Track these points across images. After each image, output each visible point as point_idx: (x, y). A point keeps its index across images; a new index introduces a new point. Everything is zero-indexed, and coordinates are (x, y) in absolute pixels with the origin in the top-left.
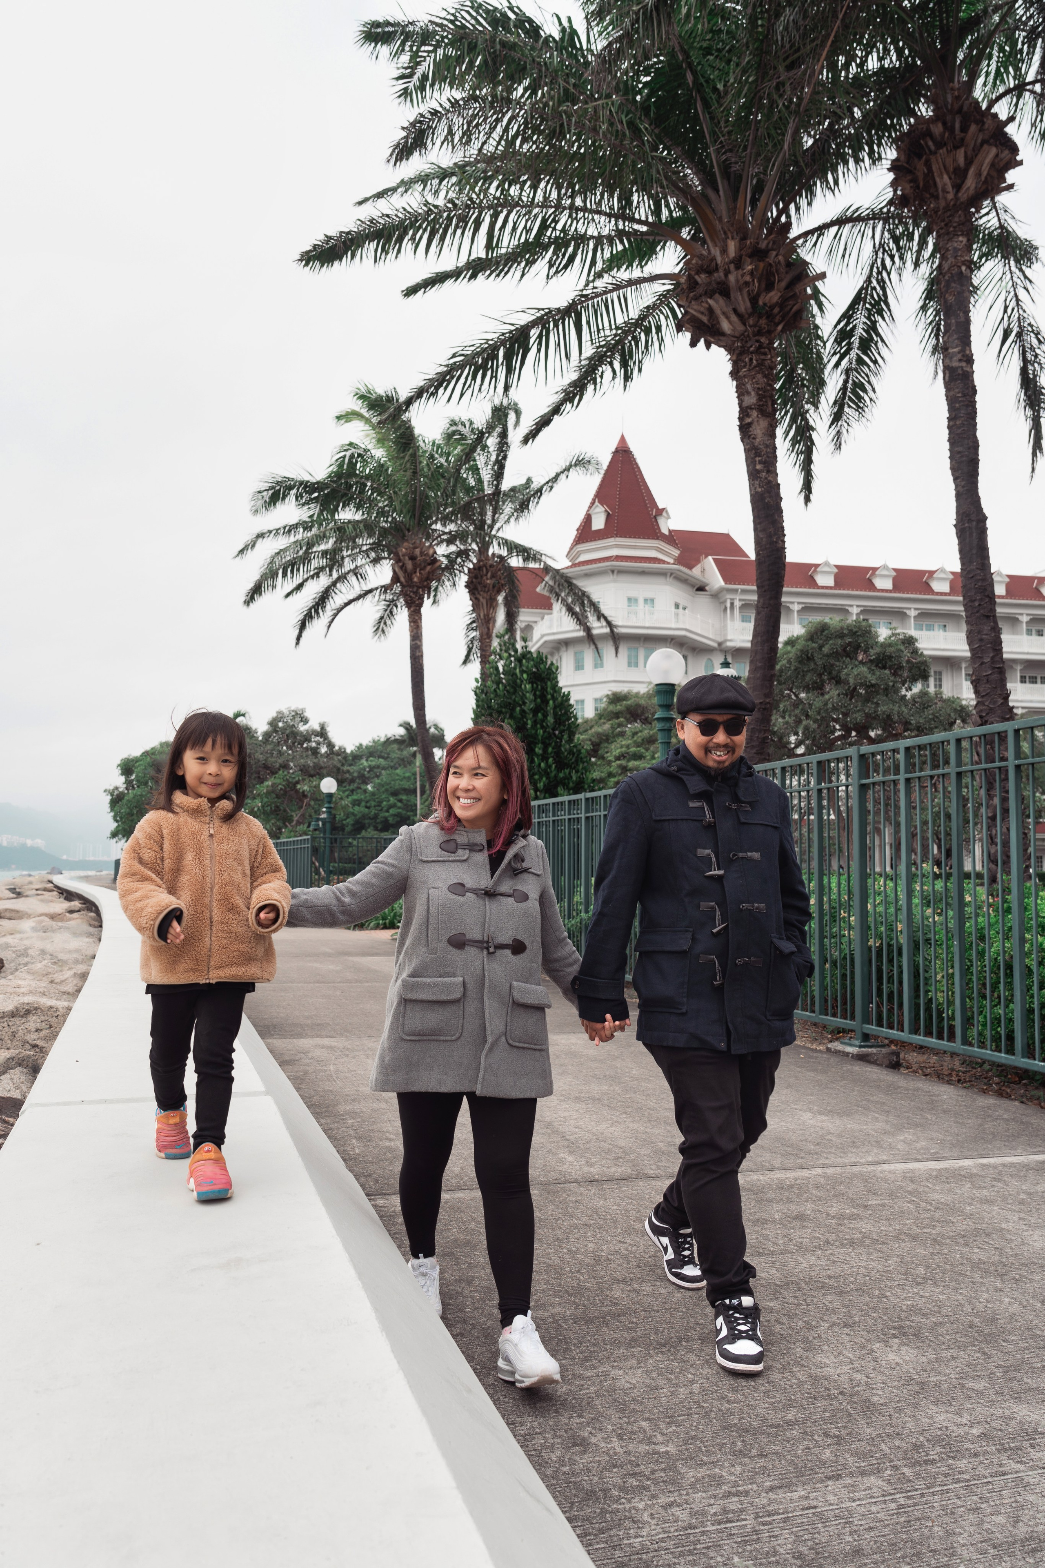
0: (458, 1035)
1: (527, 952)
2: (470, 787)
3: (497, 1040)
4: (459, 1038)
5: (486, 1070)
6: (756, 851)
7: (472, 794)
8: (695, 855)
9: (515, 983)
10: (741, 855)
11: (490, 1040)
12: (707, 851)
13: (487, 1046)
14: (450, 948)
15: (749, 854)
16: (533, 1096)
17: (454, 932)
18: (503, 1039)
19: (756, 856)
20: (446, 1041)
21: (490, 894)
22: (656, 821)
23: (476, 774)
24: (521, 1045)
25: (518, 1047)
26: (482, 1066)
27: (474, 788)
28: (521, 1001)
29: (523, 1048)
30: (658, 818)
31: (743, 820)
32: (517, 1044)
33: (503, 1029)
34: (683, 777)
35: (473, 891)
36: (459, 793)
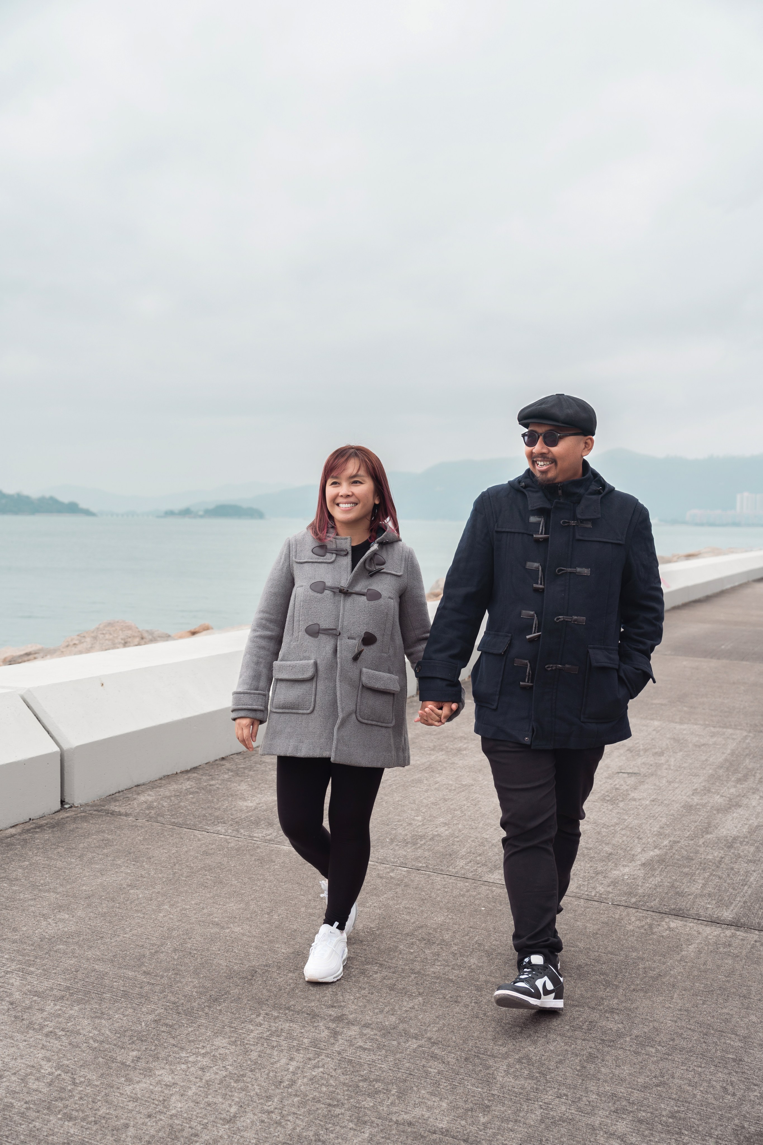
0: (311, 709)
1: (378, 644)
2: (350, 494)
3: (349, 715)
4: (312, 712)
5: (338, 740)
6: (587, 567)
7: (352, 499)
8: (524, 567)
9: (364, 670)
10: (569, 570)
11: (341, 715)
12: (536, 565)
13: (339, 721)
14: (307, 636)
15: (579, 569)
16: (379, 765)
17: (310, 623)
18: (354, 716)
19: (586, 571)
20: (303, 714)
21: (345, 593)
22: (497, 532)
23: (355, 482)
24: (369, 722)
25: (366, 724)
26: (335, 737)
27: (353, 494)
28: (369, 685)
29: (372, 725)
30: (499, 529)
31: (578, 537)
32: (366, 721)
33: (353, 707)
34: (526, 493)
35: (332, 589)
36: (339, 500)
